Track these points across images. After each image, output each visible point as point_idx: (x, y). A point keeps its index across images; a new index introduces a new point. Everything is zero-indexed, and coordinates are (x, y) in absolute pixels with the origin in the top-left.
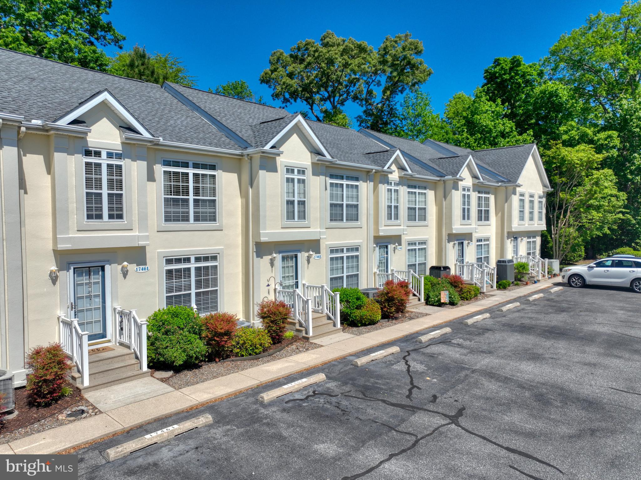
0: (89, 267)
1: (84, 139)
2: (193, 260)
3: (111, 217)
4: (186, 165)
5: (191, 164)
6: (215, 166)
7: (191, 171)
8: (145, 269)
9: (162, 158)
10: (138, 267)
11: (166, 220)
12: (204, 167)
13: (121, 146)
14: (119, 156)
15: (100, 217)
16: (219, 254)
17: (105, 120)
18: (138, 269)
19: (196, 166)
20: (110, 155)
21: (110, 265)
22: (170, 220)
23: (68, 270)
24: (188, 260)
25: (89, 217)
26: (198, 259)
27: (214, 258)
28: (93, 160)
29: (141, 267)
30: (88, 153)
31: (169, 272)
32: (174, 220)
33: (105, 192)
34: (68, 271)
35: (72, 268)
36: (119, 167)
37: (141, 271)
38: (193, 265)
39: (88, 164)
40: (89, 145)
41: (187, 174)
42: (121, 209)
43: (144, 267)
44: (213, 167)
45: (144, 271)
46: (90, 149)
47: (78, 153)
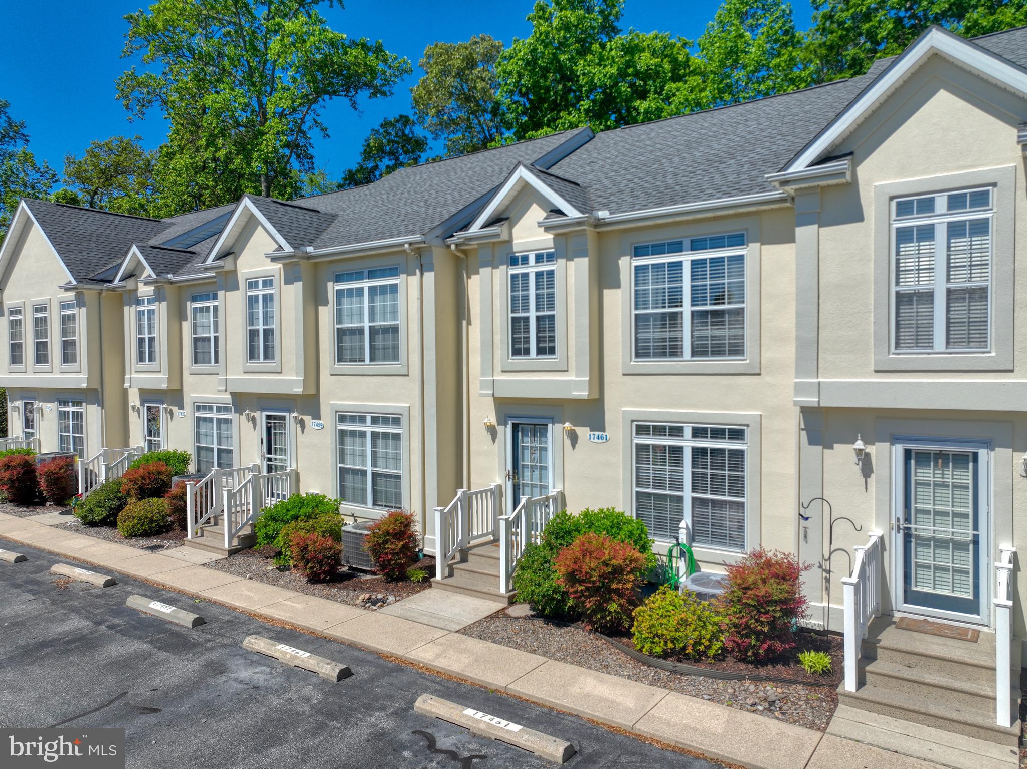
0: (535, 425)
1: (510, 242)
2: (688, 432)
3: (540, 351)
4: (676, 247)
5: (687, 243)
6: (742, 235)
7: (686, 258)
8: (602, 438)
9: (632, 244)
10: (592, 433)
11: (638, 355)
12: (717, 242)
13: (552, 240)
14: (550, 257)
15: (527, 352)
16: (748, 426)
17: (534, 205)
18: (592, 437)
19: (696, 245)
20: (539, 258)
21: (553, 424)
22: (647, 355)
23: (506, 424)
24: (677, 431)
25: (516, 352)
26: (698, 433)
27: (737, 434)
28: (519, 270)
29: (597, 433)
30: (514, 261)
31: (641, 448)
32: (655, 355)
33: (532, 314)
34: (506, 427)
35: (510, 423)
36: (551, 273)
37: (596, 440)
38: (688, 443)
39: (514, 277)
40: (515, 249)
41: (679, 264)
42: (552, 339)
43: (600, 433)
44: (738, 240)
45: (600, 441)
46: (517, 254)
47: (503, 264)
